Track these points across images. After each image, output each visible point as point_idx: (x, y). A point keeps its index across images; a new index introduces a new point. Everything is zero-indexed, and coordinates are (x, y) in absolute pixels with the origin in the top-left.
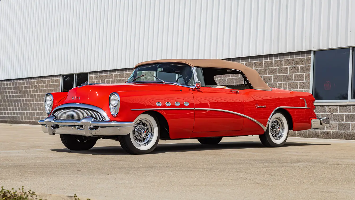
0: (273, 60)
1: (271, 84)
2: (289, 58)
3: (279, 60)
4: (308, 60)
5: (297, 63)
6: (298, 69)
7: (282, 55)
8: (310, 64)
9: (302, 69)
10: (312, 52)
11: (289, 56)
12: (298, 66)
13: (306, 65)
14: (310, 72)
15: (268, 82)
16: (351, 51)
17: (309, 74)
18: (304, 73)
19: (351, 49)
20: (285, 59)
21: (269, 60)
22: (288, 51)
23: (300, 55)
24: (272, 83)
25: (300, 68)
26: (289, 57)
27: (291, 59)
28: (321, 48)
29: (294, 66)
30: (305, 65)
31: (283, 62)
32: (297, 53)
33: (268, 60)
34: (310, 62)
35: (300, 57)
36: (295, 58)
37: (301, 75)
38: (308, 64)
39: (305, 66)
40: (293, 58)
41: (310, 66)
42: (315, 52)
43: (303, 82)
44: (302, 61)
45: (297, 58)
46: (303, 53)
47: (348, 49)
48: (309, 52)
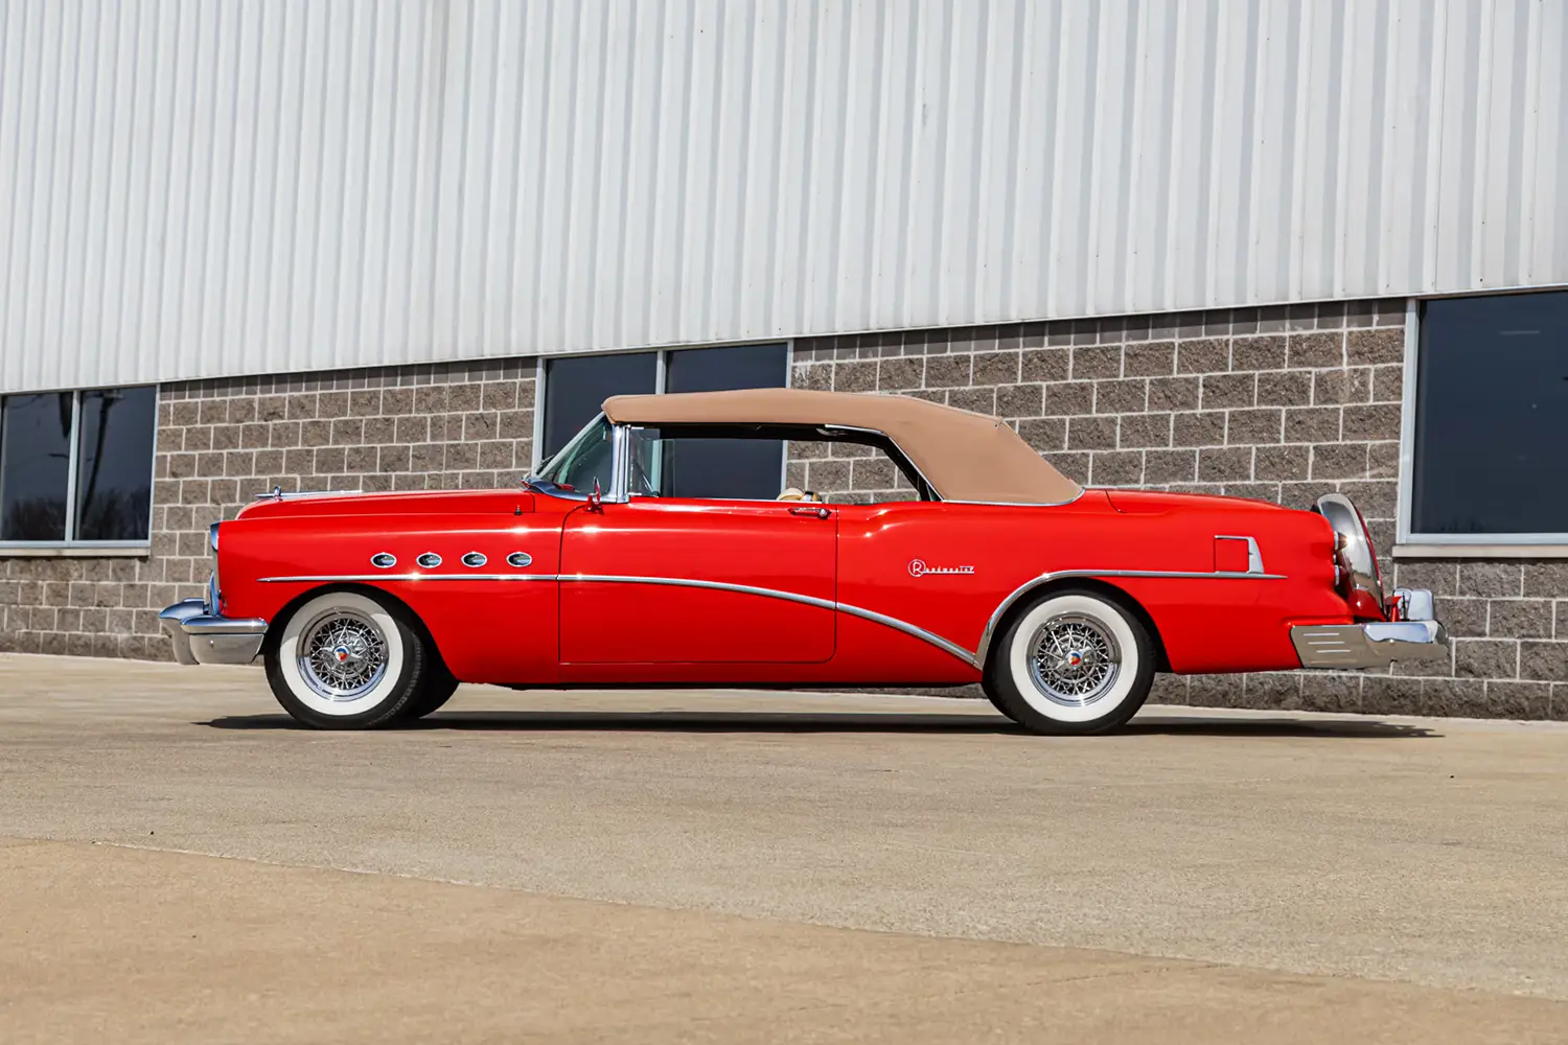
0: (414, 387)
1: (406, 476)
2: (467, 383)
3: (435, 389)
4: (527, 391)
5: (491, 401)
6: (494, 424)
7: (444, 368)
8: (532, 405)
9: (508, 422)
10: (540, 362)
11: (467, 374)
12: (494, 411)
13: (521, 410)
14: (532, 435)
15: (394, 471)
16: (660, 364)
17: (530, 444)
18: (514, 441)
19: (660, 355)
20: (452, 384)
21: (398, 388)
22: (461, 358)
23: (502, 372)
24: (409, 473)
25: (502, 420)
26: (465, 380)
27: (472, 387)
28: (569, 349)
29: (481, 411)
30: (516, 409)
31: (446, 397)
32: (493, 364)
33: (396, 385)
34: (534, 398)
35: (501, 381)
36: (484, 381)
37: (503, 444)
38: (526, 407)
39: (516, 413)
40: (478, 382)
41: (533, 412)
42: (549, 363)
43: (509, 473)
44: (507, 395)
45: (491, 382)
46: (510, 364)
47: (651, 354)
48: (529, 362)
